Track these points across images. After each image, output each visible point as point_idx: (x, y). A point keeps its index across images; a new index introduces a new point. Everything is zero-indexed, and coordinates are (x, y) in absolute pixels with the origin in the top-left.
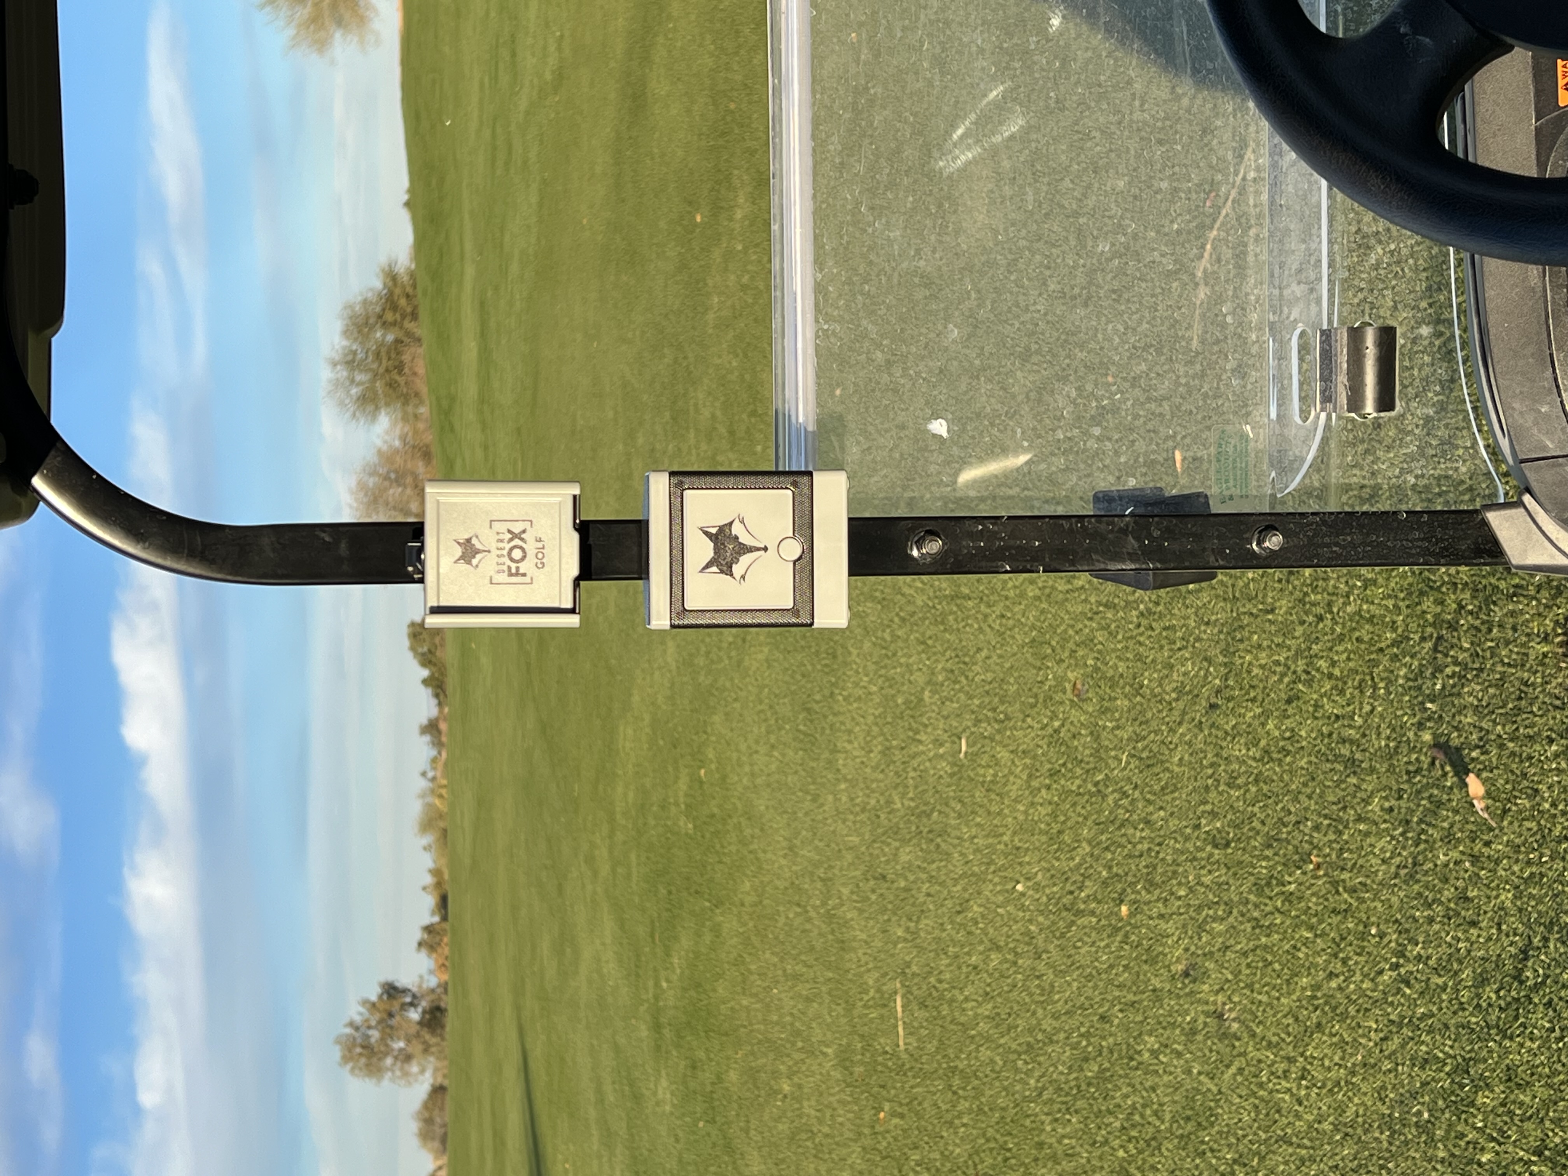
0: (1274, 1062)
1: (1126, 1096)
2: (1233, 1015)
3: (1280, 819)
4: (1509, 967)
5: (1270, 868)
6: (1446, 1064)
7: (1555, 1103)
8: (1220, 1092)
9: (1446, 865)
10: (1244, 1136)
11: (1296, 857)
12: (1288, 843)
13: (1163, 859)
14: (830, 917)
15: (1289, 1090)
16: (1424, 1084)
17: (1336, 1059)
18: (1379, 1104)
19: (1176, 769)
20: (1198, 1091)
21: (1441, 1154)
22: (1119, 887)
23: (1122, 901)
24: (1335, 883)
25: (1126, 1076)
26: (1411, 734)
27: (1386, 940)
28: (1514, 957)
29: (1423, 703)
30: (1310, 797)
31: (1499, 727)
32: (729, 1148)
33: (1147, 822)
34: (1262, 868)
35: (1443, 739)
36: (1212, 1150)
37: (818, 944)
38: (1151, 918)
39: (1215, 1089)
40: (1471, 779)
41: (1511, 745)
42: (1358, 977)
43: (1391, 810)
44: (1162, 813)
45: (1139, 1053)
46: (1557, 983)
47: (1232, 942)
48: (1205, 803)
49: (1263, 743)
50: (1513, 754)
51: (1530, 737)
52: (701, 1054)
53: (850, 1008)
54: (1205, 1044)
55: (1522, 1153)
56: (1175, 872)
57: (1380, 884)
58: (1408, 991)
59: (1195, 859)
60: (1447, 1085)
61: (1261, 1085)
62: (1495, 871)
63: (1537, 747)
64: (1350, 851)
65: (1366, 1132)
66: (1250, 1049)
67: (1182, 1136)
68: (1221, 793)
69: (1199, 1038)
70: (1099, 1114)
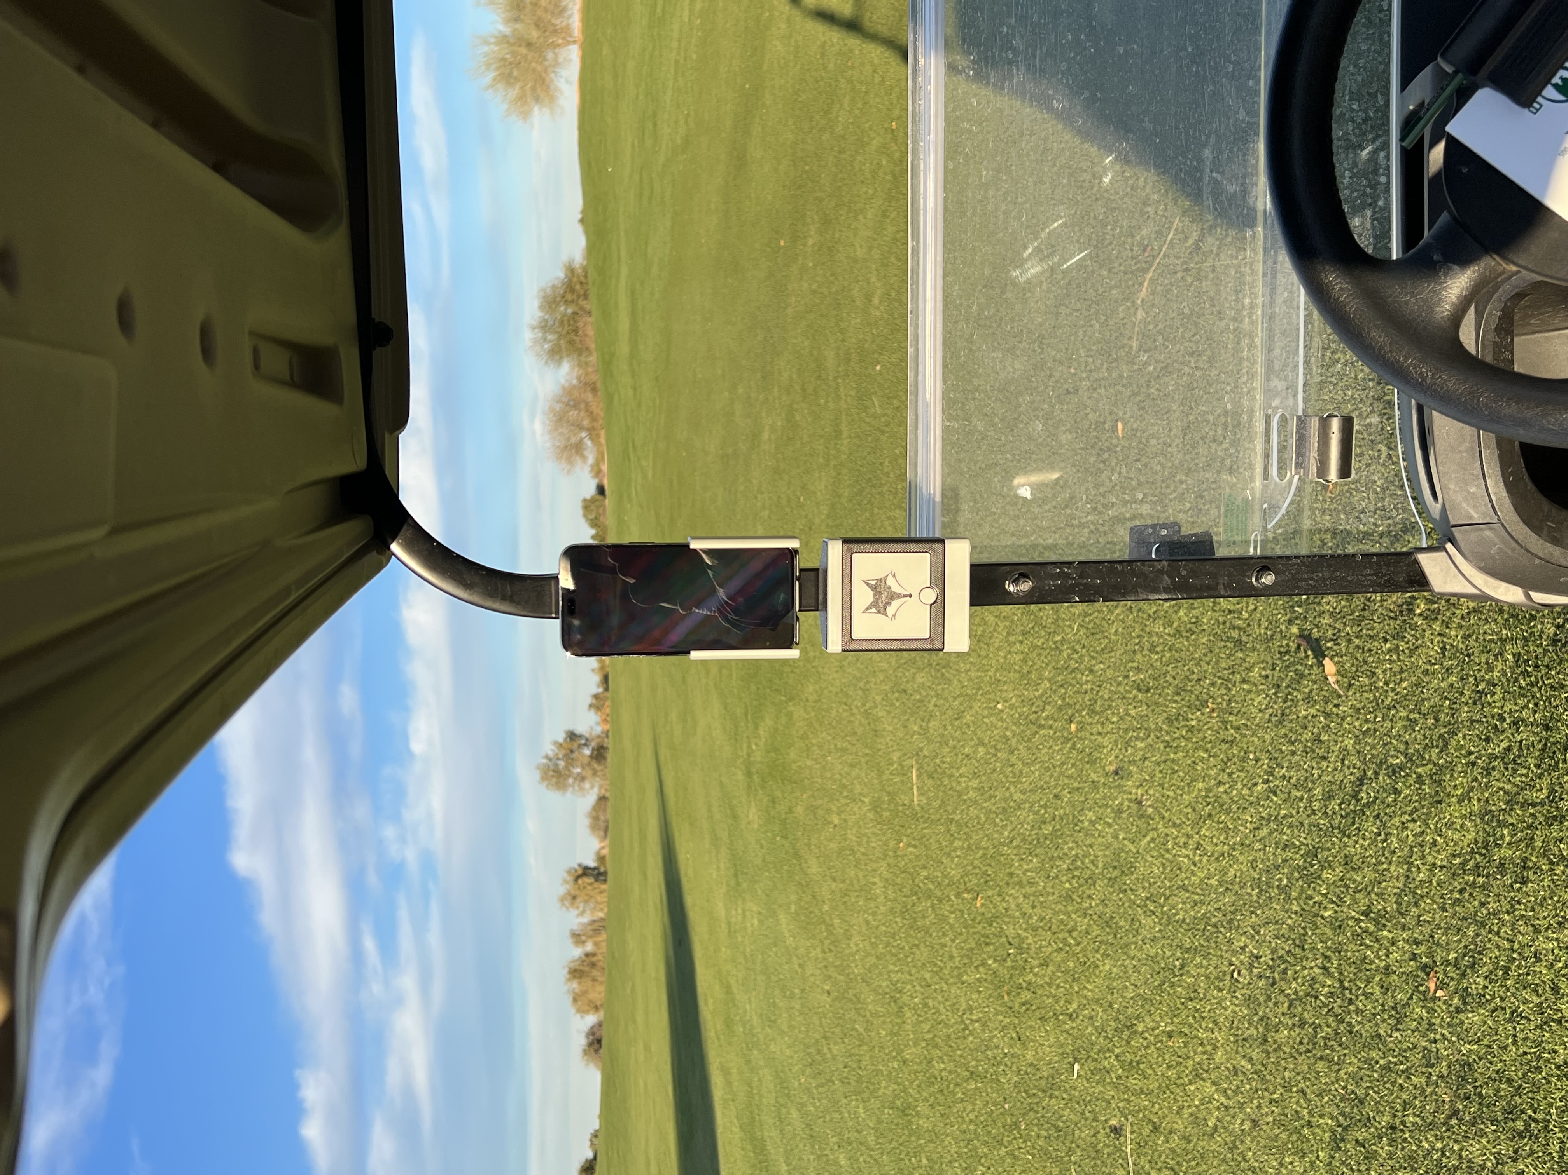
0: (1177, 837)
1: (1071, 849)
2: (1149, 803)
3: (1187, 677)
4: (1349, 789)
5: (1178, 709)
6: (1300, 849)
7: (1380, 883)
8: (1138, 852)
9: (1306, 717)
10: (1155, 883)
11: (1197, 703)
12: (1192, 692)
13: (1102, 696)
14: (867, 714)
15: (1187, 856)
16: (1285, 861)
17: (1222, 838)
18: (1251, 871)
19: (1113, 637)
20: (1123, 850)
21: (1295, 908)
22: (1070, 712)
23: (1071, 722)
24: (1225, 722)
25: (1072, 835)
26: (1283, 627)
27: (1260, 764)
28: (1353, 783)
29: (1292, 607)
30: (1208, 664)
31: (1348, 628)
32: (797, 855)
33: (1091, 671)
34: (1173, 708)
35: (1306, 633)
36: (1132, 890)
37: (860, 731)
38: (1092, 734)
39: (1135, 850)
40: (1327, 662)
41: (1357, 641)
42: (1239, 786)
43: (1267, 677)
44: (1102, 666)
45: (1082, 821)
46: (1383, 802)
47: (1149, 755)
48: (1133, 661)
49: (1175, 625)
50: (1358, 647)
51: (1371, 637)
52: (778, 794)
53: (881, 773)
54: (1128, 819)
55: (1353, 913)
56: (1110, 706)
57: (1257, 725)
58: (1275, 799)
59: (1124, 698)
60: (1301, 863)
61: (1167, 851)
62: (1342, 725)
63: (1376, 644)
64: (1237, 702)
65: (1241, 888)
66: (1160, 826)
67: (1110, 879)
68: (1144, 656)
69: (1124, 815)
70: (1052, 858)
